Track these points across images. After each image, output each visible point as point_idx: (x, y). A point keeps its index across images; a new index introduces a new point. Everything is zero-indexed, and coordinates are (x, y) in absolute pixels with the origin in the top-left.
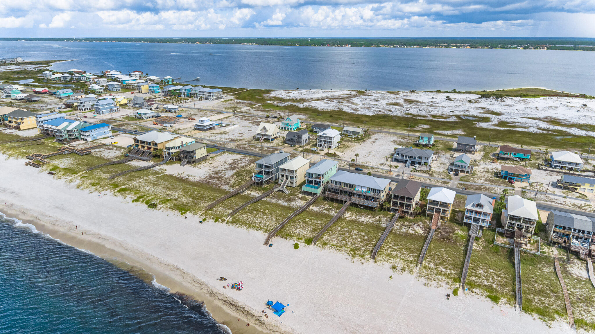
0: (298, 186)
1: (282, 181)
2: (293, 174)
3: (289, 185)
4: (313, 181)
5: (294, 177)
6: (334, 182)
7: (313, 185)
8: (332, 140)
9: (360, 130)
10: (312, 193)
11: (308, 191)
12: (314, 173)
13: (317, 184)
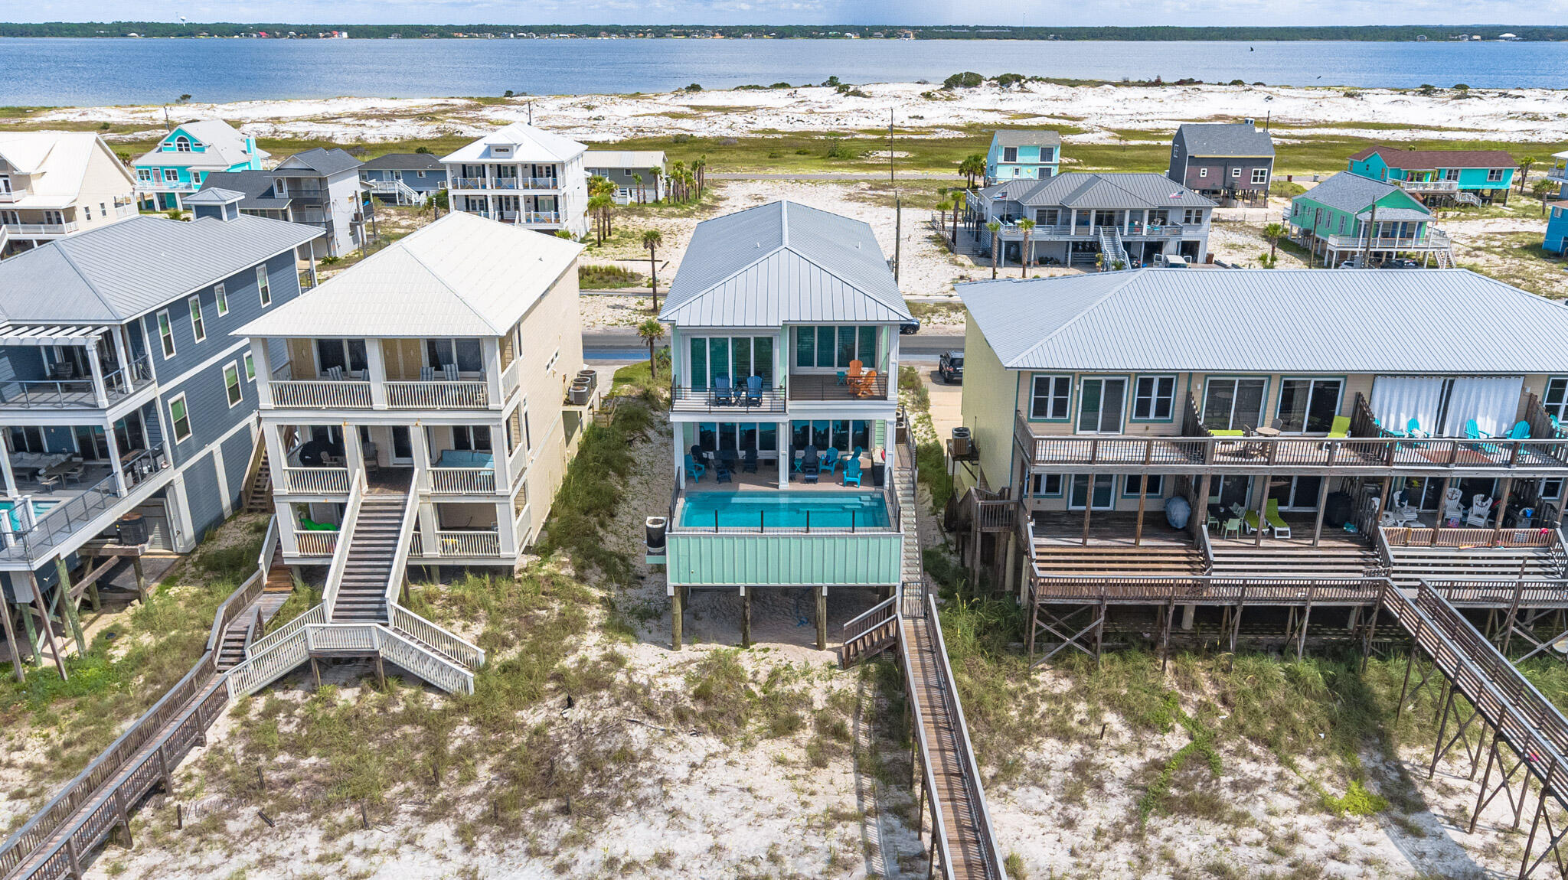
0: (544, 550)
1: (304, 518)
2: (480, 399)
3: (433, 547)
4: (774, 430)
5: (485, 434)
6: (1075, 394)
7: (777, 487)
8: (555, 185)
9: (653, 159)
10: (825, 593)
11: (747, 588)
12: (785, 325)
13: (824, 471)
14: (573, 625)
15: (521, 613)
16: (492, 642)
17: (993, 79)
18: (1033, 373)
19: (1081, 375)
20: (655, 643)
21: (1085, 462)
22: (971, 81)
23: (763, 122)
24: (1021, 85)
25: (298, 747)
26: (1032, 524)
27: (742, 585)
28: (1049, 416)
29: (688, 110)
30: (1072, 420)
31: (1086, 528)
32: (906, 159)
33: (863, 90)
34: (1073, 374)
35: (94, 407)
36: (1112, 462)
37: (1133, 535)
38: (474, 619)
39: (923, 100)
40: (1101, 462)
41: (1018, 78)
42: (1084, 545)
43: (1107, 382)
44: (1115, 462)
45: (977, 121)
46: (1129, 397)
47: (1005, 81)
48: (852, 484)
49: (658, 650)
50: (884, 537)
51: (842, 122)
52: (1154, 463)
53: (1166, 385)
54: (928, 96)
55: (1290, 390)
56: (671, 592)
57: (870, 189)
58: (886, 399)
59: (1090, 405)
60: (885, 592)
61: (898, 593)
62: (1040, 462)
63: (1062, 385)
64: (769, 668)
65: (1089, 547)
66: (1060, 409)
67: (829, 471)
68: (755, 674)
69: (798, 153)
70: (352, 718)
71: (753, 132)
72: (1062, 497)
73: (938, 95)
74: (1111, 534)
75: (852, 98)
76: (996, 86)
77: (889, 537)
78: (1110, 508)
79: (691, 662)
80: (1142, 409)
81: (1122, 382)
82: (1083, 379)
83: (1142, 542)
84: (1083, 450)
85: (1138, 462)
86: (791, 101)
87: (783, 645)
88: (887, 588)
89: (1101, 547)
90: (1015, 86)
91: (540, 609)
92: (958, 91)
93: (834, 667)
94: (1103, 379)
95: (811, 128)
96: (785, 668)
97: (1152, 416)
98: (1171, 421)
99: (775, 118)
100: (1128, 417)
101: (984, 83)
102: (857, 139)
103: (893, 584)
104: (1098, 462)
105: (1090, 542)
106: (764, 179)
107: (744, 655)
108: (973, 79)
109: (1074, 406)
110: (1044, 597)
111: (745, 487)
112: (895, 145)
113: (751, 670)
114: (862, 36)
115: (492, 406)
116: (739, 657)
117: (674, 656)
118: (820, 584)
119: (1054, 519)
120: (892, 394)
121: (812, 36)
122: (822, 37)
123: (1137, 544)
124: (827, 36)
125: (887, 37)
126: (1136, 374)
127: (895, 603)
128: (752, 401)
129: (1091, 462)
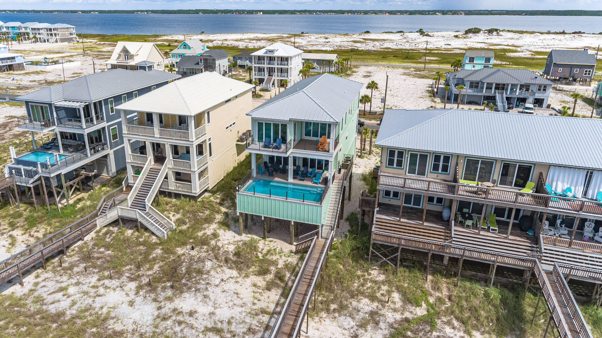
0: (213, 192)
1: (138, 170)
2: (186, 137)
3: (173, 186)
4: (286, 159)
5: (194, 151)
6: (406, 159)
7: (288, 180)
8: (287, 65)
9: (333, 57)
10: (293, 224)
11: (264, 217)
12: (290, 120)
13: (309, 177)
14: (209, 220)
15: (194, 213)
16: (180, 222)
17: (486, 30)
18: (388, 149)
19: (409, 151)
20: (235, 232)
21: (400, 187)
22: (476, 31)
23: (387, 45)
24: (498, 33)
25: (107, 247)
26: (378, 209)
27: (263, 215)
28: (395, 166)
29: (361, 40)
30: (405, 169)
31: (401, 214)
32: (436, 60)
33: (430, 34)
34: (405, 150)
35: (81, 127)
36: (412, 189)
37: (421, 220)
38: (178, 213)
39: (454, 38)
41: (496, 30)
42: (399, 221)
43: (420, 155)
44: (414, 189)
45: (473, 46)
46: (430, 162)
47: (490, 31)
48: (316, 183)
49: (234, 234)
50: (315, 206)
51: (417, 46)
52: (431, 191)
53: (447, 159)
54: (456, 37)
55: (507, 167)
56: (238, 214)
57: (415, 71)
58: (328, 152)
59: (413, 163)
60: (316, 227)
61: (320, 228)
62: (381, 184)
63: (401, 154)
64: (268, 248)
65: (401, 222)
66: (400, 164)
67: (311, 177)
68: (262, 249)
69: (394, 57)
70: (127, 240)
71: (381, 48)
72: (399, 199)
73: (461, 36)
74: (415, 218)
75: (425, 37)
76: (486, 33)
77: (317, 206)
78: (420, 207)
79: (242, 241)
80: (436, 168)
81: (427, 155)
83: (425, 224)
84: (401, 182)
85: (424, 190)
86: (402, 37)
87: (278, 240)
88: (317, 226)
89: (407, 223)
90: (495, 33)
91: (201, 213)
92: (470, 35)
93: (292, 252)
94: (419, 153)
95: (404, 48)
96: (274, 250)
97: (440, 171)
98: (449, 174)
99: (392, 44)
100: (429, 170)
101: (482, 32)
102: (420, 52)
103: (318, 224)
104: (406, 188)
105: (402, 220)
106: (375, 65)
107: (262, 241)
108: (477, 30)
109: (405, 163)
110: (374, 240)
111: (277, 179)
112: (434, 55)
113: (261, 248)
114: (443, 14)
115: (190, 140)
116: (260, 242)
117: (238, 238)
118: (291, 220)
119: (394, 208)
120: (331, 150)
121: (423, 14)
122: (427, 14)
123: (423, 224)
124: (429, 14)
125: (453, 14)
126: (433, 153)
127: (319, 232)
128: (277, 148)
129: (402, 187)
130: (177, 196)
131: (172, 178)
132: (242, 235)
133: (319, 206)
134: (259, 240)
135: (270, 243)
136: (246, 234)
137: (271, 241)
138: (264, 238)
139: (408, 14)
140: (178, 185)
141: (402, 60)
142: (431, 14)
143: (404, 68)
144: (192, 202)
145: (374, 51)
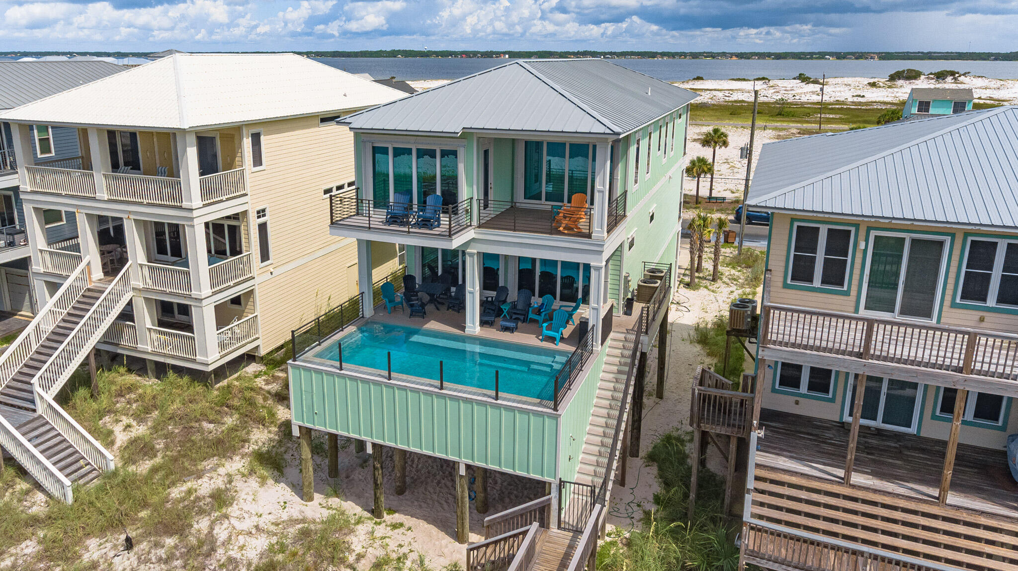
2: (175, 196)
6: (859, 256)
7: (463, 328)
10: (462, 471)
11: (374, 445)
12: (467, 134)
13: (531, 320)
14: (225, 446)
15: (187, 422)
16: (136, 449)
17: (931, 74)
18: (793, 220)
19: (869, 229)
21: (851, 354)
22: (912, 75)
23: (737, 97)
24: (955, 78)
26: (762, 433)
27: (368, 439)
28: (817, 282)
30: (854, 292)
31: (850, 455)
32: (840, 118)
33: (821, 80)
34: (857, 226)
36: (899, 361)
37: (934, 483)
38: (142, 420)
39: (869, 87)
40: (878, 358)
41: (953, 74)
42: (846, 482)
43: (914, 242)
44: (906, 362)
46: (952, 270)
47: (941, 75)
48: (552, 339)
50: (537, 414)
52: (979, 373)
54: (873, 85)
56: (296, 432)
58: (589, 236)
59: (883, 275)
60: (540, 488)
61: (554, 494)
62: (774, 343)
63: (839, 240)
64: (380, 553)
65: (853, 486)
66: (835, 274)
67: (536, 321)
68: (360, 557)
71: (726, 102)
72: (832, 400)
73: (881, 84)
74: (900, 472)
77: (543, 415)
78: (913, 430)
79: (304, 520)
80: (975, 288)
81: (941, 244)
82: (873, 234)
84: (853, 335)
85: (948, 368)
86: (765, 86)
88: (543, 483)
89: (875, 491)
90: (949, 79)
91: (210, 422)
92: (900, 82)
94: (908, 237)
95: (772, 101)
96: (398, 559)
97: (992, 301)
100: (948, 298)
101: (923, 77)
102: (804, 107)
103: (546, 479)
104: (873, 357)
105: (857, 478)
107: (369, 525)
109: (857, 272)
110: (753, 554)
111: (433, 325)
112: (833, 111)
113: (358, 549)
114: (838, 58)
115: (185, 204)
116: (360, 527)
117: (297, 507)
118: (456, 459)
119: (816, 431)
120: (599, 230)
121: (800, 58)
122: (808, 59)
123: (940, 500)
124: (811, 58)
125: (857, 58)
126: (967, 234)
127: (549, 505)
128: (426, 223)
129: (859, 355)
130: (161, 370)
131: (145, 318)
132: (311, 499)
133: (550, 416)
134: (359, 521)
135: (390, 533)
136: (328, 496)
137: (395, 526)
138: (376, 513)
139: (773, 59)
140: (162, 337)
141: (771, 118)
142: (816, 58)
143: (775, 129)
144: (199, 388)
145: (714, 105)
